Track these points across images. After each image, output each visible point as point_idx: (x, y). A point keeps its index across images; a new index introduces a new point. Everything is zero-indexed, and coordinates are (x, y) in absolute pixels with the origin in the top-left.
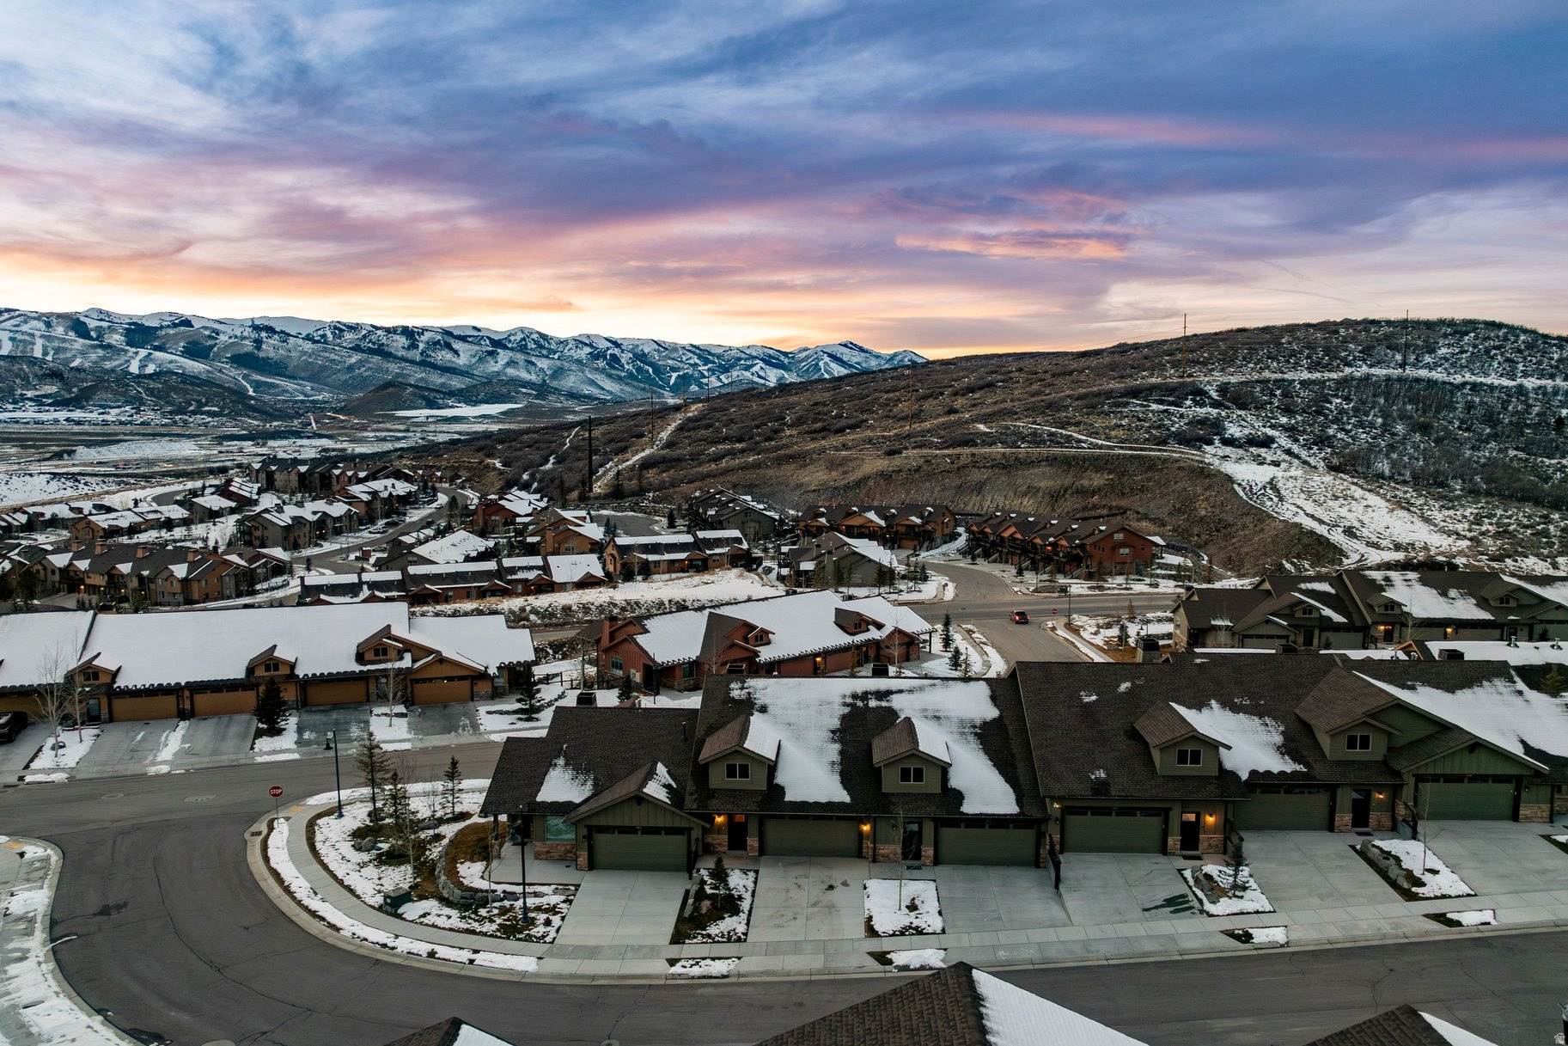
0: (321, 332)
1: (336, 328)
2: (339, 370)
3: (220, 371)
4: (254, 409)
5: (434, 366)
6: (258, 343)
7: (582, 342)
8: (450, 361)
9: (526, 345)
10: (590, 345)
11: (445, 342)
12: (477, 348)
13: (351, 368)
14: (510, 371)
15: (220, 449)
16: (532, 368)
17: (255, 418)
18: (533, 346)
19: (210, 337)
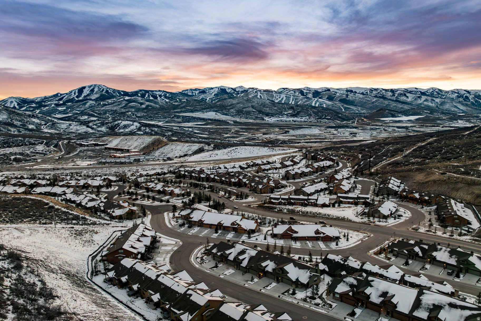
0: (366, 91)
1: (371, 90)
2: (370, 103)
3: (336, 104)
4: (340, 117)
5: (399, 102)
6: (347, 95)
7: (454, 92)
8: (405, 100)
9: (433, 94)
10: (458, 93)
11: (404, 94)
12: (414, 95)
13: (373, 103)
14: (425, 103)
15: (325, 131)
16: (433, 102)
17: (339, 121)
18: (436, 94)
19: (334, 94)
